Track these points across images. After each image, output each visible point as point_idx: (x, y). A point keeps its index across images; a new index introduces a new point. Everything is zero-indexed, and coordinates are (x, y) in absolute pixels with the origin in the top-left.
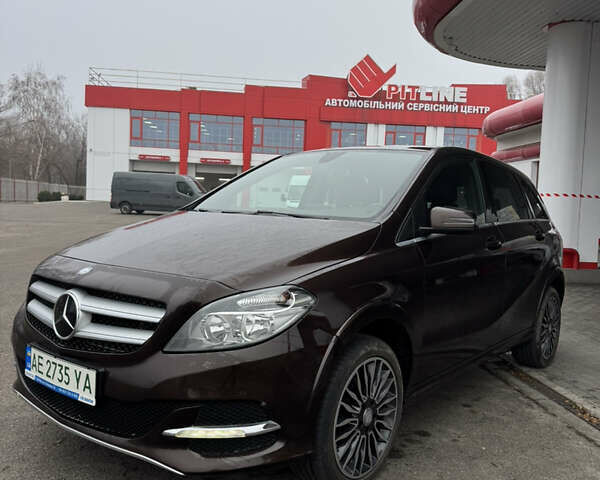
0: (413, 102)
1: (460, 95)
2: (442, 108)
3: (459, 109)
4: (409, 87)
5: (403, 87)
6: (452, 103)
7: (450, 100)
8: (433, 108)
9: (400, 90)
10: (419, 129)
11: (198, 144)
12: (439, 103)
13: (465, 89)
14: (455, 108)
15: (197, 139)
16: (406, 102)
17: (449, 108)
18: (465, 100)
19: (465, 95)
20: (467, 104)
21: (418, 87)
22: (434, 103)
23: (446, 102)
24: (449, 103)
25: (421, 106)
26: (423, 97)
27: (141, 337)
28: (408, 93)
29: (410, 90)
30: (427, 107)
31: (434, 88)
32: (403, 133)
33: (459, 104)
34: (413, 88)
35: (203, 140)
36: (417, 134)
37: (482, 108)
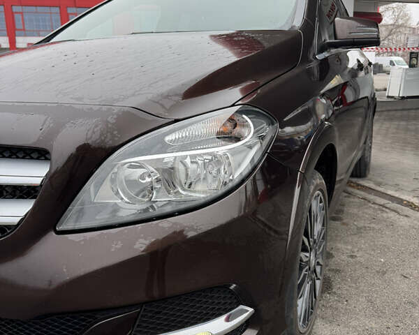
11: (23, 32)
15: (22, 27)
35: (27, 27)
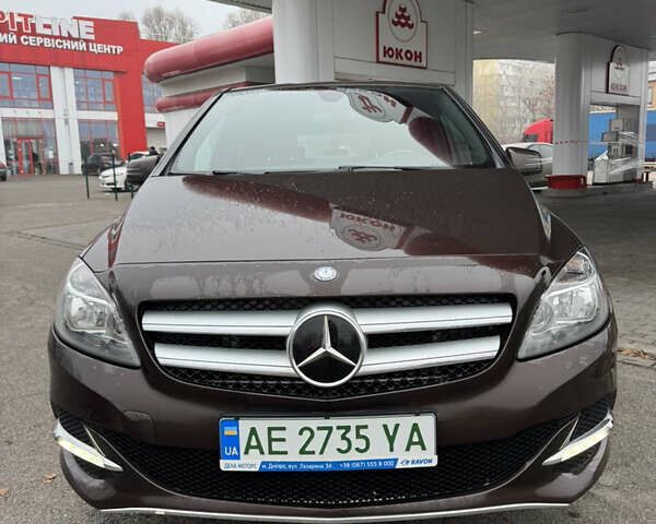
0: (27, 34)
1: (86, 30)
2: (67, 44)
3: (88, 47)
4: (20, 15)
5: (12, 15)
6: (78, 40)
7: (75, 35)
8: (55, 43)
9: (7, 18)
10: (41, 70)
12: (61, 38)
13: (92, 24)
14: (83, 46)
16: (19, 33)
17: (75, 45)
18: (92, 37)
19: (92, 30)
20: (96, 41)
21: (31, 17)
22: (56, 38)
23: (70, 38)
24: (74, 40)
25: (39, 40)
26: (40, 30)
27: (488, 348)
28: (19, 24)
29: (21, 20)
30: (48, 43)
31: (53, 19)
32: (19, 73)
33: (87, 41)
34: (26, 17)
36: (38, 75)
37: (114, 47)
